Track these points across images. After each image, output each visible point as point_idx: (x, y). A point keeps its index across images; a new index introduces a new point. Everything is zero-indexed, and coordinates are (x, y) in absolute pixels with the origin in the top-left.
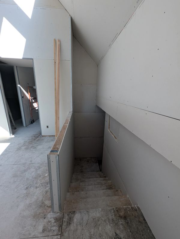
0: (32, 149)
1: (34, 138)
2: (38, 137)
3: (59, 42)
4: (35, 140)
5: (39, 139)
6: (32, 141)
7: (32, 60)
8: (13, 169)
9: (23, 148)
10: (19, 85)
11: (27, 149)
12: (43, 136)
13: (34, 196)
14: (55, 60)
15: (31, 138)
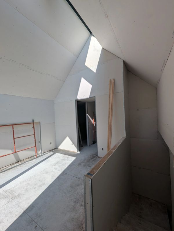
0: (87, 167)
1: (92, 157)
2: (94, 157)
3: (114, 81)
4: (92, 159)
5: (95, 160)
6: (89, 160)
7: (94, 98)
8: (72, 180)
9: (83, 164)
10: (87, 115)
11: (85, 165)
12: (99, 157)
13: (78, 212)
14: (110, 94)
15: (90, 157)
